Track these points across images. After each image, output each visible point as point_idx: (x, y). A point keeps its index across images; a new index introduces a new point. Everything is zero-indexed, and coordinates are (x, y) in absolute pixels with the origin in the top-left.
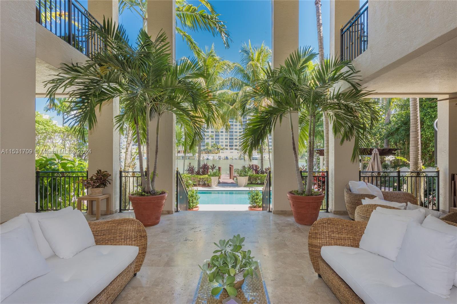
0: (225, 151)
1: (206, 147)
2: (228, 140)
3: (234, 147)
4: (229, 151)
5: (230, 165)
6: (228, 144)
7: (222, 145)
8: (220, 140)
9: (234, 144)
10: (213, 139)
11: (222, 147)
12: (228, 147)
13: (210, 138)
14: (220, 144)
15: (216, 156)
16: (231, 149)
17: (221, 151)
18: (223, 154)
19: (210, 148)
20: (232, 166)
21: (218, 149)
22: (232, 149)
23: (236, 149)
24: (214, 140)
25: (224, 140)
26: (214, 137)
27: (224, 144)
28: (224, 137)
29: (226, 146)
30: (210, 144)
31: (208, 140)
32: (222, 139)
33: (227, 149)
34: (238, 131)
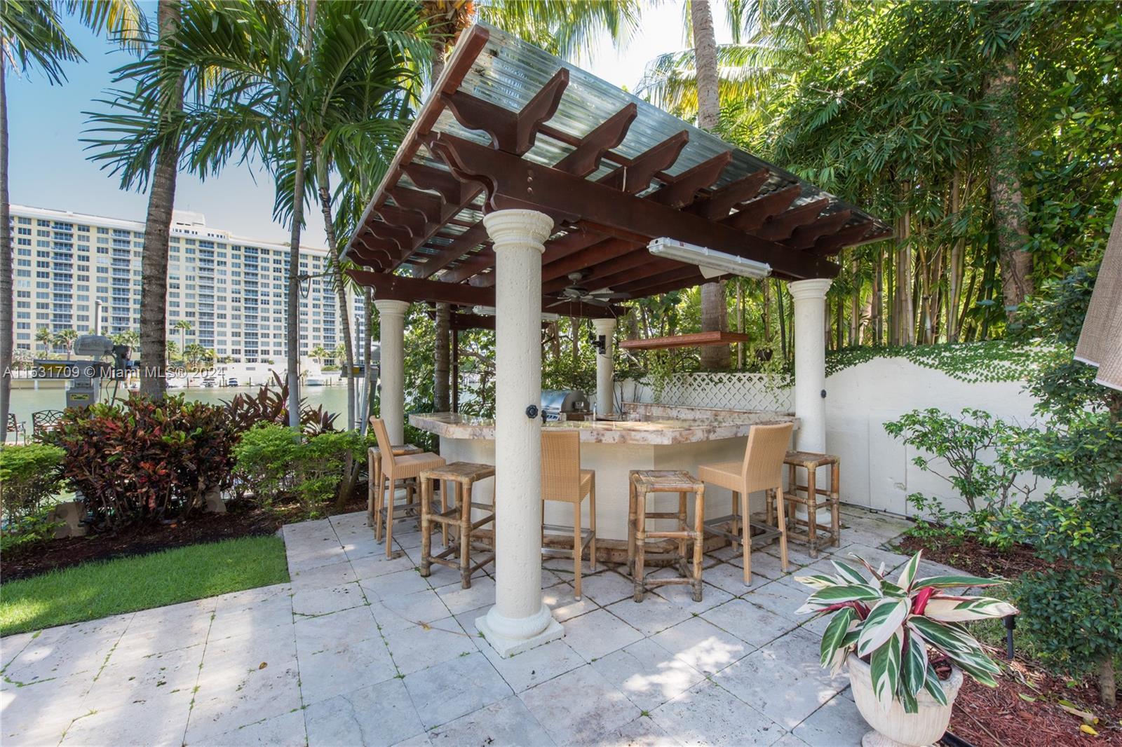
0: (229, 365)
2: (242, 339)
3: (260, 357)
4: (242, 365)
6: (242, 348)
7: (223, 351)
8: (216, 338)
10: (191, 333)
11: (222, 356)
12: (242, 357)
13: (183, 331)
14: (216, 347)
16: (249, 361)
21: (208, 359)
22: (254, 361)
23: (264, 361)
24: (195, 337)
25: (229, 339)
26: (196, 328)
27: (229, 347)
28: (229, 329)
29: (236, 352)
31: (175, 336)
33: (238, 361)
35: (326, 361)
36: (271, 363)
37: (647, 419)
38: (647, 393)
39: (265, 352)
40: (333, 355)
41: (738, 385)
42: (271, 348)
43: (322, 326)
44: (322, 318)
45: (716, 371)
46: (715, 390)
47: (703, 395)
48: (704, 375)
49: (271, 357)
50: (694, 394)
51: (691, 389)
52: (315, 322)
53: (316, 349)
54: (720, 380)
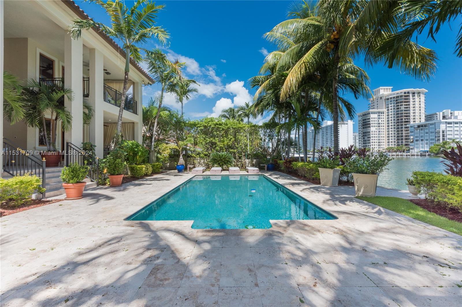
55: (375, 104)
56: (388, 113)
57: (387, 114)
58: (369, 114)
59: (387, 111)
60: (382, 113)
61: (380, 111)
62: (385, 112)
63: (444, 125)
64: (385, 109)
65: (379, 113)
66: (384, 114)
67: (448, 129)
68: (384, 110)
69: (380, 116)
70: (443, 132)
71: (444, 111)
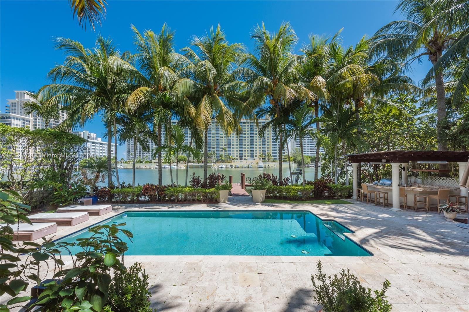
0: (236, 161)
1: (220, 158)
2: (239, 152)
3: (243, 158)
4: (239, 161)
5: (242, 174)
6: (239, 155)
7: (234, 156)
8: (232, 152)
9: (243, 155)
10: (225, 151)
11: (234, 158)
12: (239, 158)
13: (224, 150)
14: (232, 155)
15: (229, 165)
16: (241, 159)
17: (232, 161)
18: (234, 164)
19: (223, 158)
20: (244, 175)
21: (230, 159)
22: (242, 159)
23: (245, 159)
24: (227, 152)
25: (235, 152)
26: (227, 149)
27: (235, 155)
28: (235, 149)
29: (237, 156)
30: (224, 155)
31: (222, 152)
32: (233, 151)
33: (237, 159)
34: (247, 144)
35: (263, 159)
36: (247, 160)
37: (419, 187)
38: (419, 180)
39: (245, 156)
40: (265, 157)
41: (449, 180)
42: (247, 155)
43: (261, 146)
44: (261, 143)
45: (442, 177)
46: (442, 181)
47: (438, 182)
48: (438, 177)
49: (247, 158)
50: (435, 182)
51: (434, 181)
52: (259, 145)
53: (260, 155)
54: (444, 179)
55: (17, 108)
56: (35, 122)
57: (33, 123)
58: (9, 118)
59: (33, 121)
60: (27, 121)
61: (25, 118)
62: (31, 121)
63: (90, 144)
64: (32, 117)
65: (23, 120)
66: (30, 123)
67: (92, 147)
68: (30, 118)
69: (25, 124)
70: (89, 149)
71: (84, 131)
